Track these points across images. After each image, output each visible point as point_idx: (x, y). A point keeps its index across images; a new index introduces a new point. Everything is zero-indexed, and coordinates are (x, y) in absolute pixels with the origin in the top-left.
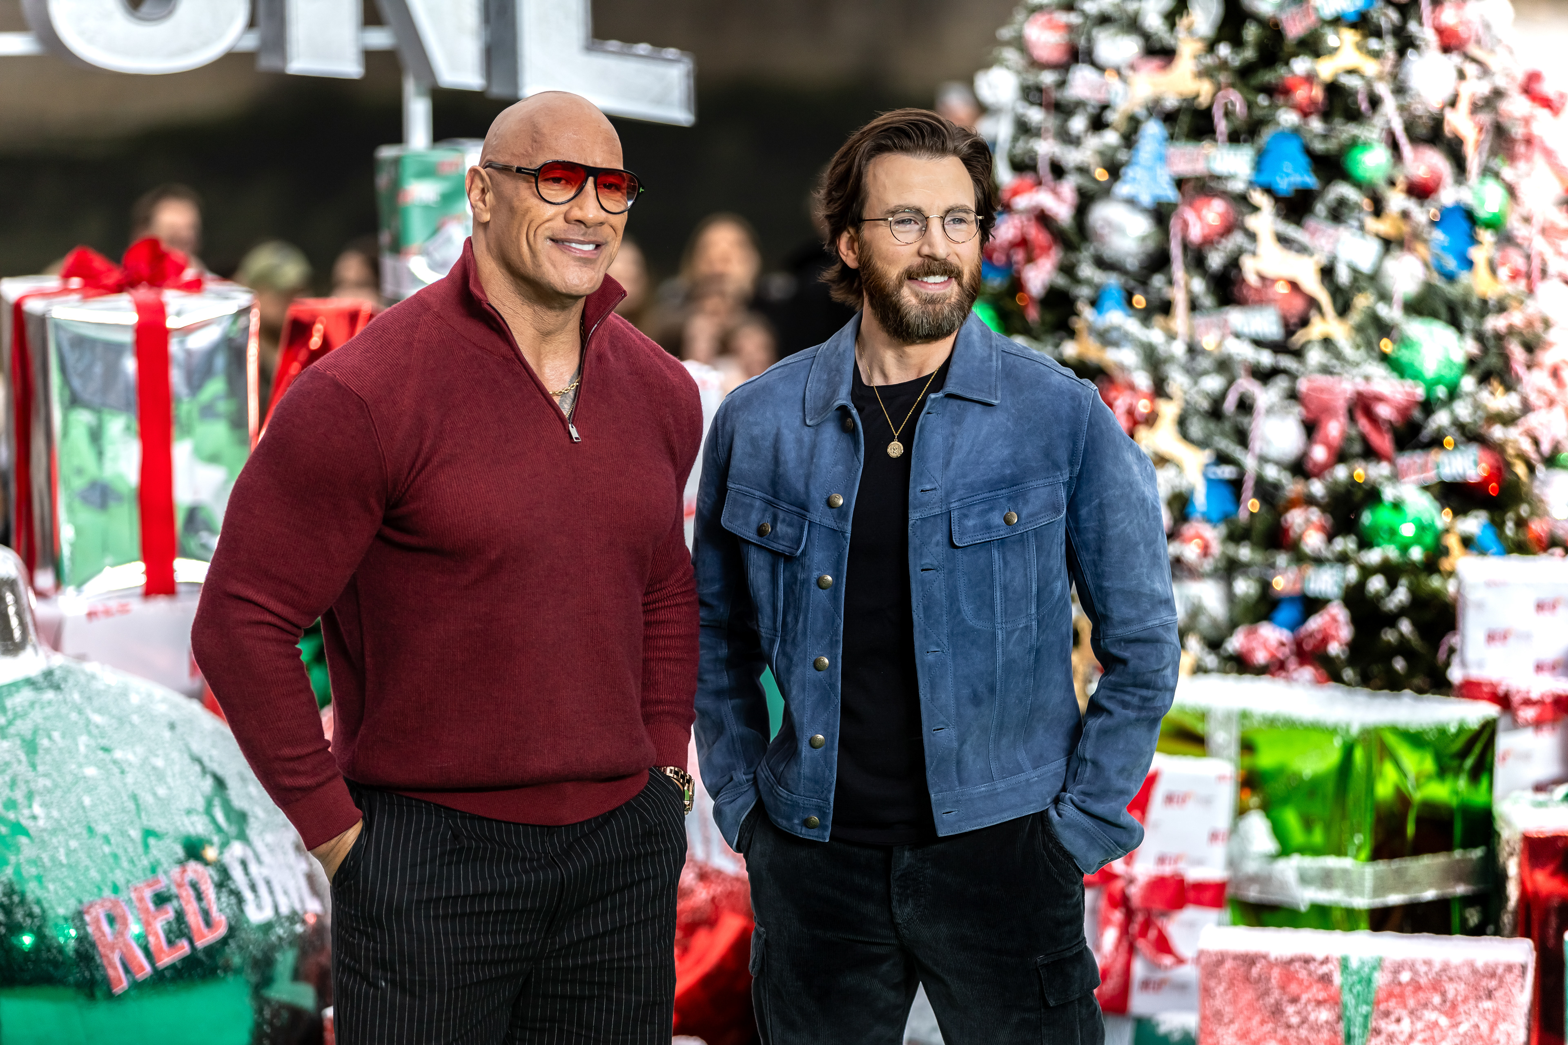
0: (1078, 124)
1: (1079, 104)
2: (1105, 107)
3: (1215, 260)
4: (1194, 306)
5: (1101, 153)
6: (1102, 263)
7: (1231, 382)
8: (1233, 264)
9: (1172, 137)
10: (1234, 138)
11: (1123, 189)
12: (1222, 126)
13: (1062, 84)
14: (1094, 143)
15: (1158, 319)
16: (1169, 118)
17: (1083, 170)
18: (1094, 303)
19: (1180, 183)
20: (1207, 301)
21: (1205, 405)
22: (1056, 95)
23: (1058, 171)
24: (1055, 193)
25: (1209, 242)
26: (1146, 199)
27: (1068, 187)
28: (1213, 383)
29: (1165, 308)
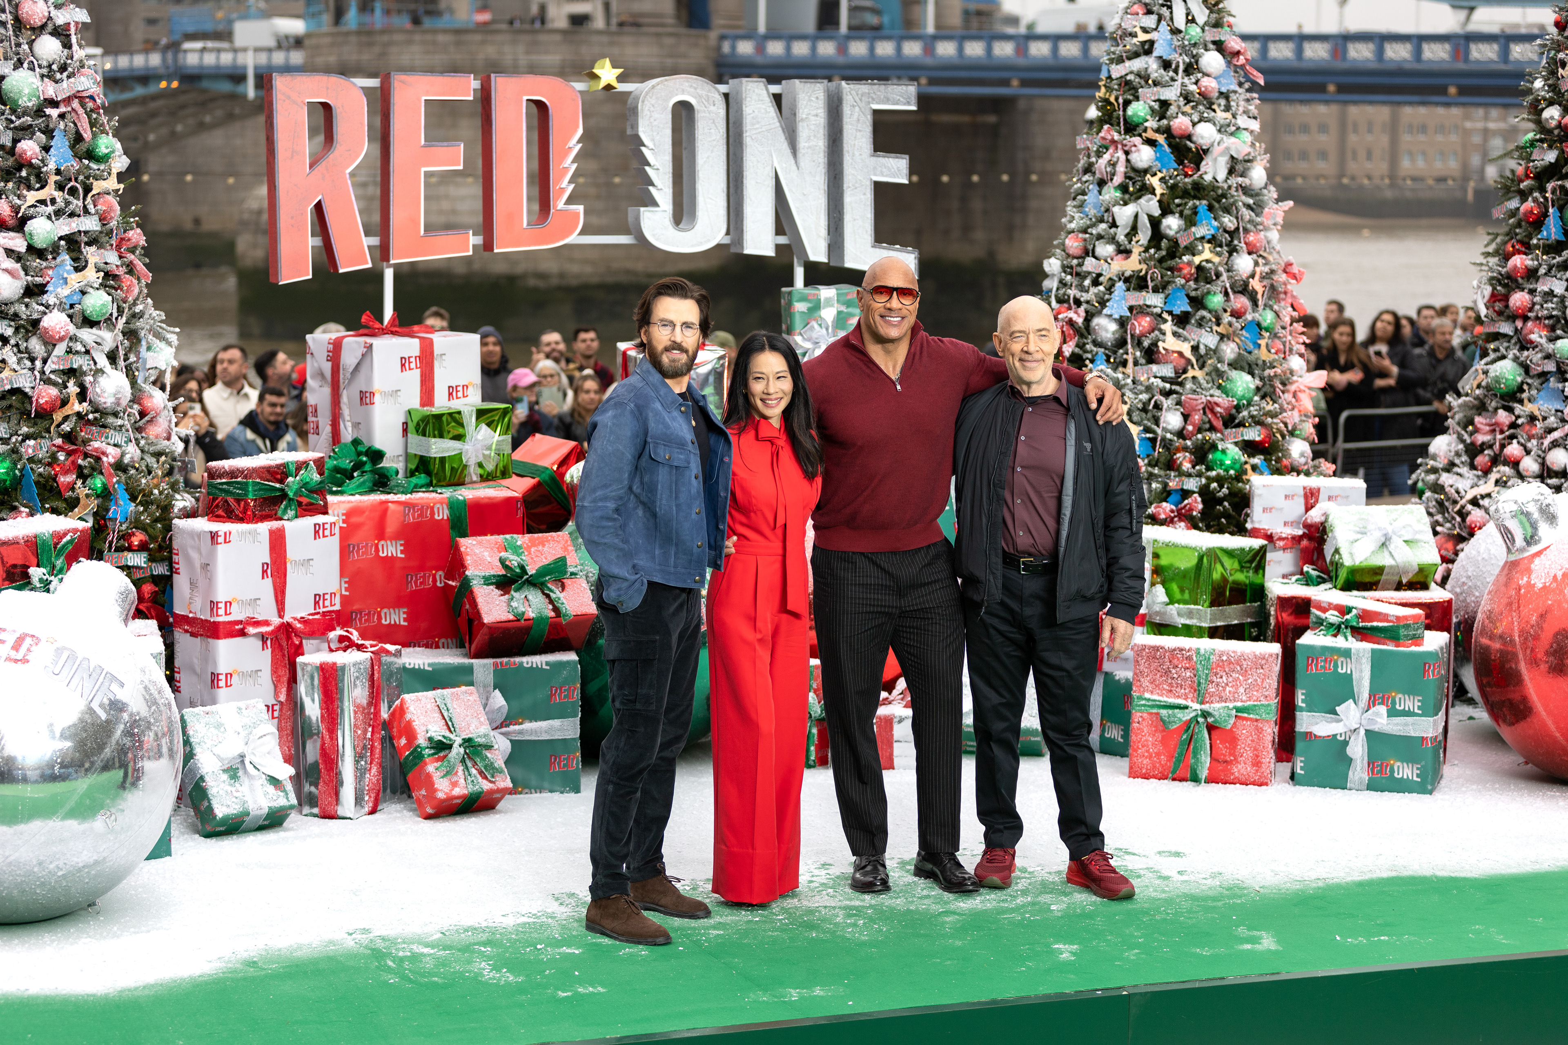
0: (1087, 282)
1: (1089, 273)
2: (1100, 275)
3: (1146, 343)
4: (1136, 363)
5: (1096, 295)
6: (1096, 343)
7: (1153, 396)
8: (1155, 344)
9: (1128, 290)
10: (1156, 290)
11: (1106, 311)
12: (1150, 285)
13: (1080, 265)
14: (1094, 290)
15: (1121, 369)
16: (1127, 280)
17: (1088, 302)
18: (1092, 361)
19: (1131, 309)
20: (1143, 361)
21: (1140, 406)
22: (1079, 269)
23: (1078, 302)
24: (1076, 312)
25: (1144, 335)
26: (1117, 316)
27: (1082, 310)
28: (1144, 397)
29: (1124, 364)
